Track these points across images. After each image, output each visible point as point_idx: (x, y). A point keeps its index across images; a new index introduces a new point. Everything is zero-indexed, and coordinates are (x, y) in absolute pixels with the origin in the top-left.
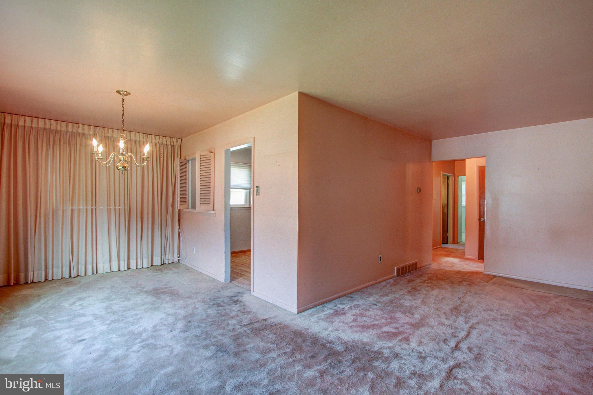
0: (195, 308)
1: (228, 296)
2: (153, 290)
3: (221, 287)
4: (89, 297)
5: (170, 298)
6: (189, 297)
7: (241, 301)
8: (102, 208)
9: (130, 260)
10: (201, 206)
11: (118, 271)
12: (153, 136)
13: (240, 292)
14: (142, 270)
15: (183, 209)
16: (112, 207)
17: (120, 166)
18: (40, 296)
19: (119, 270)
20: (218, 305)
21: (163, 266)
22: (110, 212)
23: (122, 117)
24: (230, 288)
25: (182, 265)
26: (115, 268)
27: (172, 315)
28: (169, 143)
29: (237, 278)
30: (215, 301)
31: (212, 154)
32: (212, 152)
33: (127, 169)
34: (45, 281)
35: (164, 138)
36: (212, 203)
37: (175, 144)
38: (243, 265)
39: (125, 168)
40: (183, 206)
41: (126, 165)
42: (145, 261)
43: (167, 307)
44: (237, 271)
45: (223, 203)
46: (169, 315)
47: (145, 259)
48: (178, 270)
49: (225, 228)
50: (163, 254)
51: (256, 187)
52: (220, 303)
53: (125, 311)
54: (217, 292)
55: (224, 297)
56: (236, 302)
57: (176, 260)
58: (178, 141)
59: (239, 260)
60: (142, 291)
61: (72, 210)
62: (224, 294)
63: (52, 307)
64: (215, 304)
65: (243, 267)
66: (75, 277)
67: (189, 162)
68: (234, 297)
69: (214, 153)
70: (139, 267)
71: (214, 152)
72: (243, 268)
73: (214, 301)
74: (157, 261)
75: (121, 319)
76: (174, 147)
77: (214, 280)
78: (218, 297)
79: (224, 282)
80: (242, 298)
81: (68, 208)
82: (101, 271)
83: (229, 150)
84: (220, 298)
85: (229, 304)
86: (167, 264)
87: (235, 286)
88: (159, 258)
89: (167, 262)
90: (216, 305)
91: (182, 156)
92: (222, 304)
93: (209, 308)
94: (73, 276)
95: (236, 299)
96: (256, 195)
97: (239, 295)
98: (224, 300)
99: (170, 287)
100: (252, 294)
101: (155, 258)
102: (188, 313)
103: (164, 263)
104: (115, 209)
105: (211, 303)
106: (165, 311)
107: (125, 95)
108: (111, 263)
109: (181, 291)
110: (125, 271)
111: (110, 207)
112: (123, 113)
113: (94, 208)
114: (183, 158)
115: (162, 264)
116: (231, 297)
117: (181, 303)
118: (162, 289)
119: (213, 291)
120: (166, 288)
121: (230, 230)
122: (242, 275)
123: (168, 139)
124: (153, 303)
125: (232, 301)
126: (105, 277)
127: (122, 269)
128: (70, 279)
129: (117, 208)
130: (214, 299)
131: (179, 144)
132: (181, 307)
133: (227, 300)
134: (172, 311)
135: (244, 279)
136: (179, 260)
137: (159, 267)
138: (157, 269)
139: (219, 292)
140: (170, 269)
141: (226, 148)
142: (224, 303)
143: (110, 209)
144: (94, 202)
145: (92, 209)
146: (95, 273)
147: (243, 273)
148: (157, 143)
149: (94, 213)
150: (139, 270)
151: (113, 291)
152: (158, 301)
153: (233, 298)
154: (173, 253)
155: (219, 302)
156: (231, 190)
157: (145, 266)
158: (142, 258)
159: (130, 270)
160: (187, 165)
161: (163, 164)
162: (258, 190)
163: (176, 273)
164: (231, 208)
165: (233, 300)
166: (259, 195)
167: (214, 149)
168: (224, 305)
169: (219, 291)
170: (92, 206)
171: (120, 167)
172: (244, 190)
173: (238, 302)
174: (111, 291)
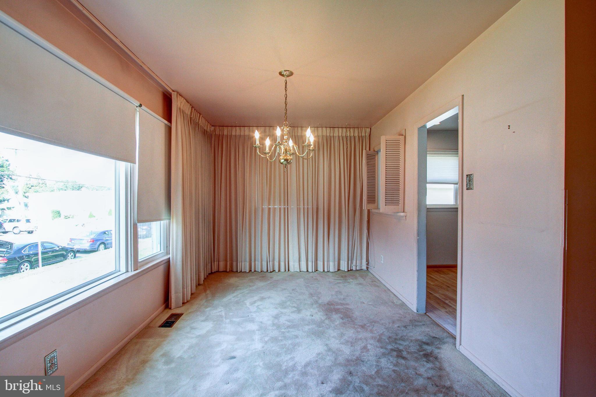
0: (365, 348)
1: (417, 340)
2: (328, 304)
3: (410, 320)
4: (269, 298)
5: (341, 321)
6: (363, 327)
7: (436, 358)
8: (293, 207)
9: (318, 261)
10: (386, 206)
11: (306, 271)
12: (340, 129)
13: (437, 336)
14: (328, 274)
15: (371, 209)
16: (302, 207)
17: (282, 159)
18: (238, 287)
19: (308, 271)
20: (400, 355)
21: (349, 272)
22: (300, 211)
23: (285, 102)
24: (424, 325)
25: (370, 274)
26: (304, 269)
27: (334, 352)
28: (357, 135)
29: (435, 309)
30: (396, 343)
31: (402, 138)
32: (402, 135)
33: (290, 162)
34: (249, 272)
35: (352, 130)
36: (401, 202)
37: (363, 134)
38: (448, 287)
39: (288, 161)
40: (371, 206)
41: (288, 158)
42: (331, 264)
43: (332, 335)
44: (437, 296)
45: (416, 201)
46: (330, 350)
47: (331, 263)
48: (363, 280)
49: (418, 238)
50: (350, 259)
51: (467, 175)
52: (403, 351)
53: (288, 327)
54: (403, 328)
55: (411, 341)
56: (428, 356)
57: (364, 267)
58: (367, 131)
59: (444, 278)
60: (316, 302)
61: (269, 209)
62: (412, 334)
63: (237, 303)
64: (395, 351)
65: (448, 291)
66: (271, 272)
67: (378, 154)
68: (427, 344)
69: (404, 136)
70: (326, 270)
71: (404, 134)
72: (447, 293)
73: (394, 344)
74: (344, 267)
75: (280, 338)
76: (363, 138)
77: (403, 305)
78: (403, 339)
79: (415, 311)
80: (439, 351)
81: (266, 207)
82: (291, 269)
83: (424, 126)
84: (404, 340)
85: (416, 358)
86: (354, 270)
87: (432, 323)
88: (346, 263)
89: (354, 269)
90: (395, 353)
91: (371, 148)
92: (404, 354)
93: (384, 355)
94: (269, 271)
95: (429, 349)
96: (467, 189)
97: (435, 343)
98: (409, 347)
99: (347, 304)
100: (457, 347)
101: (342, 262)
102: (354, 356)
103: (351, 269)
104: (304, 208)
105: (390, 347)
106: (328, 342)
107: (288, 76)
108: (300, 262)
109: (357, 314)
110: (312, 273)
111: (300, 206)
112: (286, 97)
113: (286, 207)
114: (372, 150)
115: (349, 270)
116: (422, 343)
117: (350, 333)
118: (338, 304)
119: (398, 325)
120: (342, 304)
121: (426, 240)
122: (445, 306)
123: (355, 130)
124: (320, 324)
125: (422, 353)
126: (293, 276)
127: (310, 270)
128: (267, 273)
129: (306, 207)
130: (396, 339)
131: (367, 134)
132: (347, 342)
133: (414, 348)
134: (335, 344)
135: (446, 312)
136: (367, 268)
137: (346, 273)
138: (343, 275)
139: (405, 329)
140: (356, 278)
141: (420, 125)
142: (408, 353)
143: (300, 208)
144: (287, 201)
145: (284, 208)
146: (287, 270)
147: (447, 302)
148: (344, 136)
149: (286, 211)
150: (326, 273)
151: (292, 295)
152: (327, 322)
153: (425, 347)
154: (361, 259)
155: (401, 348)
156: (428, 186)
157: (332, 270)
158: (328, 261)
159: (317, 272)
160: (377, 157)
161: (351, 159)
162: (470, 181)
163: (360, 284)
164: (428, 209)
165: (424, 350)
166: (471, 189)
167: (404, 131)
168: (408, 356)
169: (405, 327)
170: (284, 205)
171: (282, 161)
172: (453, 185)
173: (431, 359)
174: (290, 295)
